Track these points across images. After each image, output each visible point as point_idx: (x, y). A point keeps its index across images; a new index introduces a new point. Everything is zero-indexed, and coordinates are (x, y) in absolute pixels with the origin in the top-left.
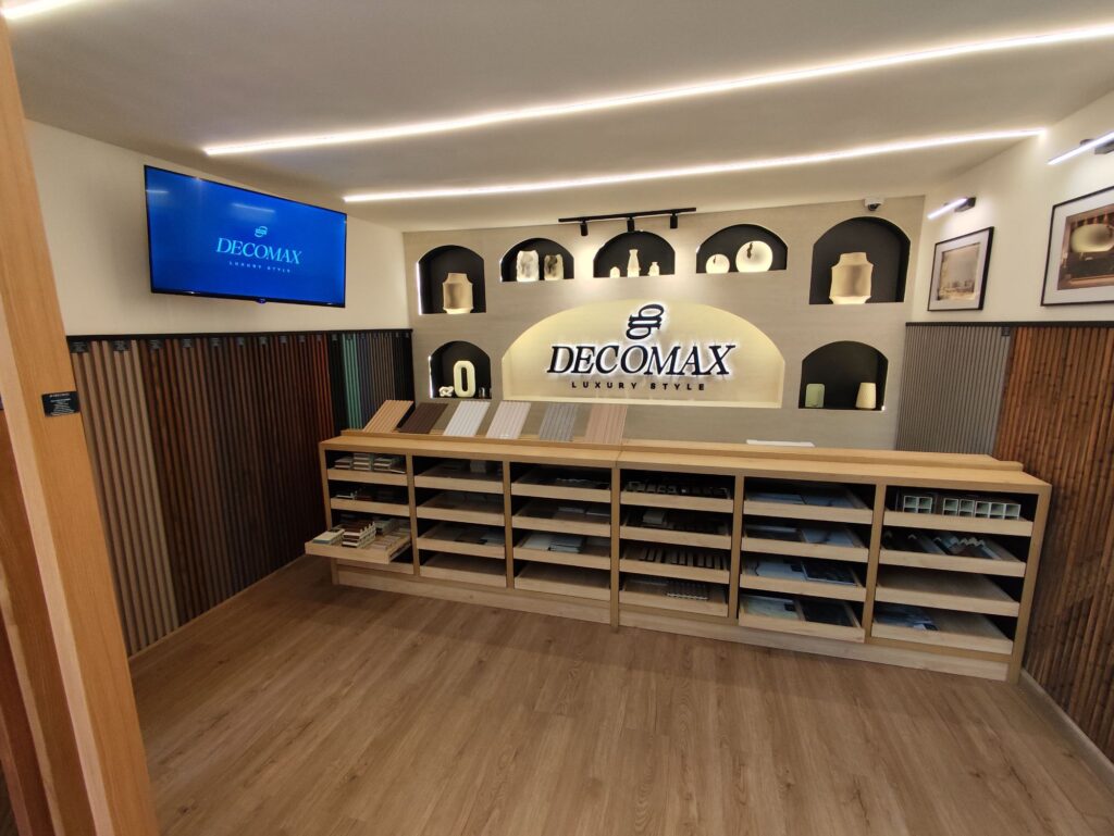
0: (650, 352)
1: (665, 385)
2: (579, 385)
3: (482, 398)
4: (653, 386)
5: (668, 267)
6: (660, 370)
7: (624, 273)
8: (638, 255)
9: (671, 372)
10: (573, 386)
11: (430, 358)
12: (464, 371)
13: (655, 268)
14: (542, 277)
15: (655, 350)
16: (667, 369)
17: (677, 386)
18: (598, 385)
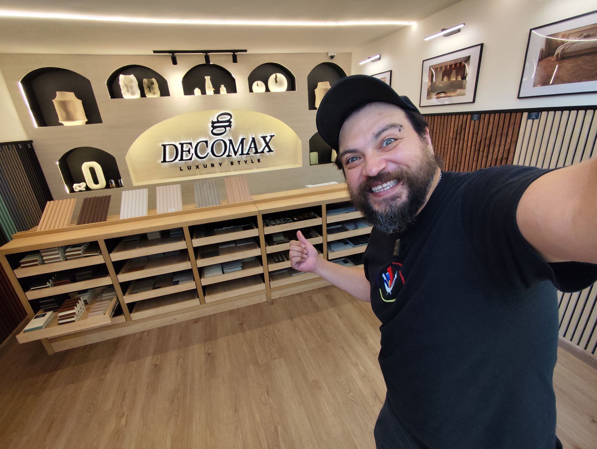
0: (228, 143)
1: (239, 162)
2: (185, 169)
3: (113, 187)
4: (232, 163)
5: (232, 88)
6: (236, 153)
7: (203, 92)
8: (211, 80)
9: (242, 154)
10: (181, 170)
11: (58, 163)
12: (92, 170)
13: (223, 89)
14: (143, 95)
15: (231, 141)
16: (240, 152)
17: (246, 162)
18: (197, 167)
